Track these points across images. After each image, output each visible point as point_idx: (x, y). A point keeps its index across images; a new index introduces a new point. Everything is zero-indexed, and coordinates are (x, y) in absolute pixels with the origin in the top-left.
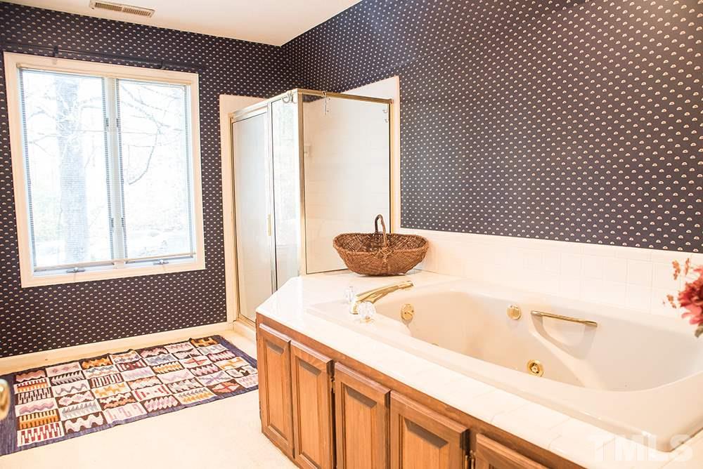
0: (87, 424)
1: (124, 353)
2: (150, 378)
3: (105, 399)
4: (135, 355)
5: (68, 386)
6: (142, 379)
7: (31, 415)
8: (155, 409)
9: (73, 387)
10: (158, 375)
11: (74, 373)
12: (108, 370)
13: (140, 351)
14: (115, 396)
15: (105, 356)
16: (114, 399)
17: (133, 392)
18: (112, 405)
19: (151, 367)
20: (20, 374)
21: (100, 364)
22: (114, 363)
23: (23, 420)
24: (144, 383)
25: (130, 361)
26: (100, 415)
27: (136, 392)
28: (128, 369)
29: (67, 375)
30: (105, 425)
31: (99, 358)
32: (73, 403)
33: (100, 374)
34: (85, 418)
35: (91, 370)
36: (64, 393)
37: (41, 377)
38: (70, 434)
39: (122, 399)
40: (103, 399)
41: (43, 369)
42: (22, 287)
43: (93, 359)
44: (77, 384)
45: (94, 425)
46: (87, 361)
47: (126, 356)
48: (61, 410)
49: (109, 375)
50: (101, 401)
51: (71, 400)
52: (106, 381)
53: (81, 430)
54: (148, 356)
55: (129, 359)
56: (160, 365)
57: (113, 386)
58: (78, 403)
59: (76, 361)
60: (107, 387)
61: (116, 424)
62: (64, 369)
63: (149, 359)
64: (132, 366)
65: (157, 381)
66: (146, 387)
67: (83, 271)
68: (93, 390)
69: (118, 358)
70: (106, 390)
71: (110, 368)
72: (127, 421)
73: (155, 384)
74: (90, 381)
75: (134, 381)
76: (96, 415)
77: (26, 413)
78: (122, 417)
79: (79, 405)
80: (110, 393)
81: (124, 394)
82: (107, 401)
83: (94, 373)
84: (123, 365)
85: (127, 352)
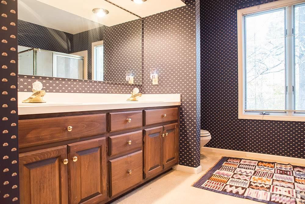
0: (235, 190)
1: (285, 165)
2: (289, 183)
3: (254, 183)
4: (290, 168)
5: (243, 170)
6: (283, 181)
7: (218, 176)
8: (276, 201)
9: (246, 172)
10: (295, 184)
11: (252, 166)
12: (269, 170)
13: (294, 167)
14: (260, 184)
15: (273, 163)
16: (258, 185)
17: (272, 186)
18: (255, 187)
19: (295, 177)
20: (231, 158)
21: (267, 166)
22: (275, 168)
23: (214, 176)
24: (283, 184)
25: (285, 170)
26: (244, 190)
27: (273, 187)
28: (280, 173)
29: (248, 165)
30: (242, 196)
31: (269, 163)
32: (239, 179)
33: (263, 170)
34: (237, 187)
35: (260, 167)
36: (240, 173)
37: (237, 162)
38: (224, 192)
39: (262, 187)
40: (253, 182)
41: (241, 159)
42: (239, 118)
43: (266, 162)
44: (248, 171)
45: (237, 193)
46: (262, 162)
47: (284, 166)
48: (231, 179)
49: (267, 173)
50: (252, 183)
51: (240, 177)
52: (264, 174)
53: (229, 192)
54: (298, 171)
55: (285, 169)
56: (301, 178)
57: (264, 179)
58: (241, 179)
59: (257, 161)
60: (260, 178)
61: (247, 198)
62: (249, 162)
63: (297, 172)
64: (284, 173)
65: (292, 186)
66: (283, 186)
67: (268, 114)
68: (253, 176)
69: (279, 166)
70: (259, 179)
71: (271, 169)
72: (254, 199)
73: (289, 187)
74: (255, 172)
75: (277, 180)
76: (243, 188)
77: (218, 174)
78: (253, 196)
79: (240, 180)
80: (259, 182)
81: (266, 185)
82: (254, 185)
83: (261, 169)
84: (279, 170)
85: (287, 165)
